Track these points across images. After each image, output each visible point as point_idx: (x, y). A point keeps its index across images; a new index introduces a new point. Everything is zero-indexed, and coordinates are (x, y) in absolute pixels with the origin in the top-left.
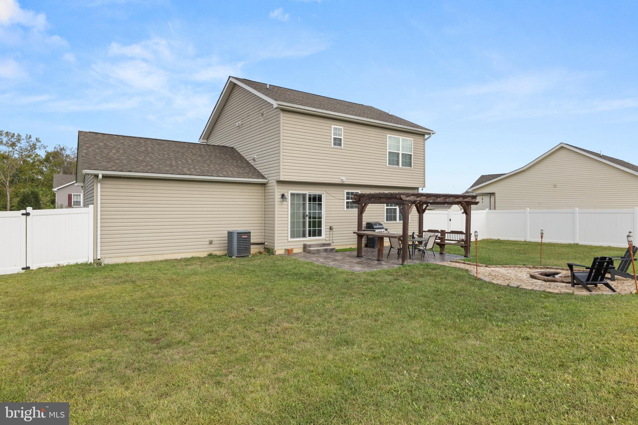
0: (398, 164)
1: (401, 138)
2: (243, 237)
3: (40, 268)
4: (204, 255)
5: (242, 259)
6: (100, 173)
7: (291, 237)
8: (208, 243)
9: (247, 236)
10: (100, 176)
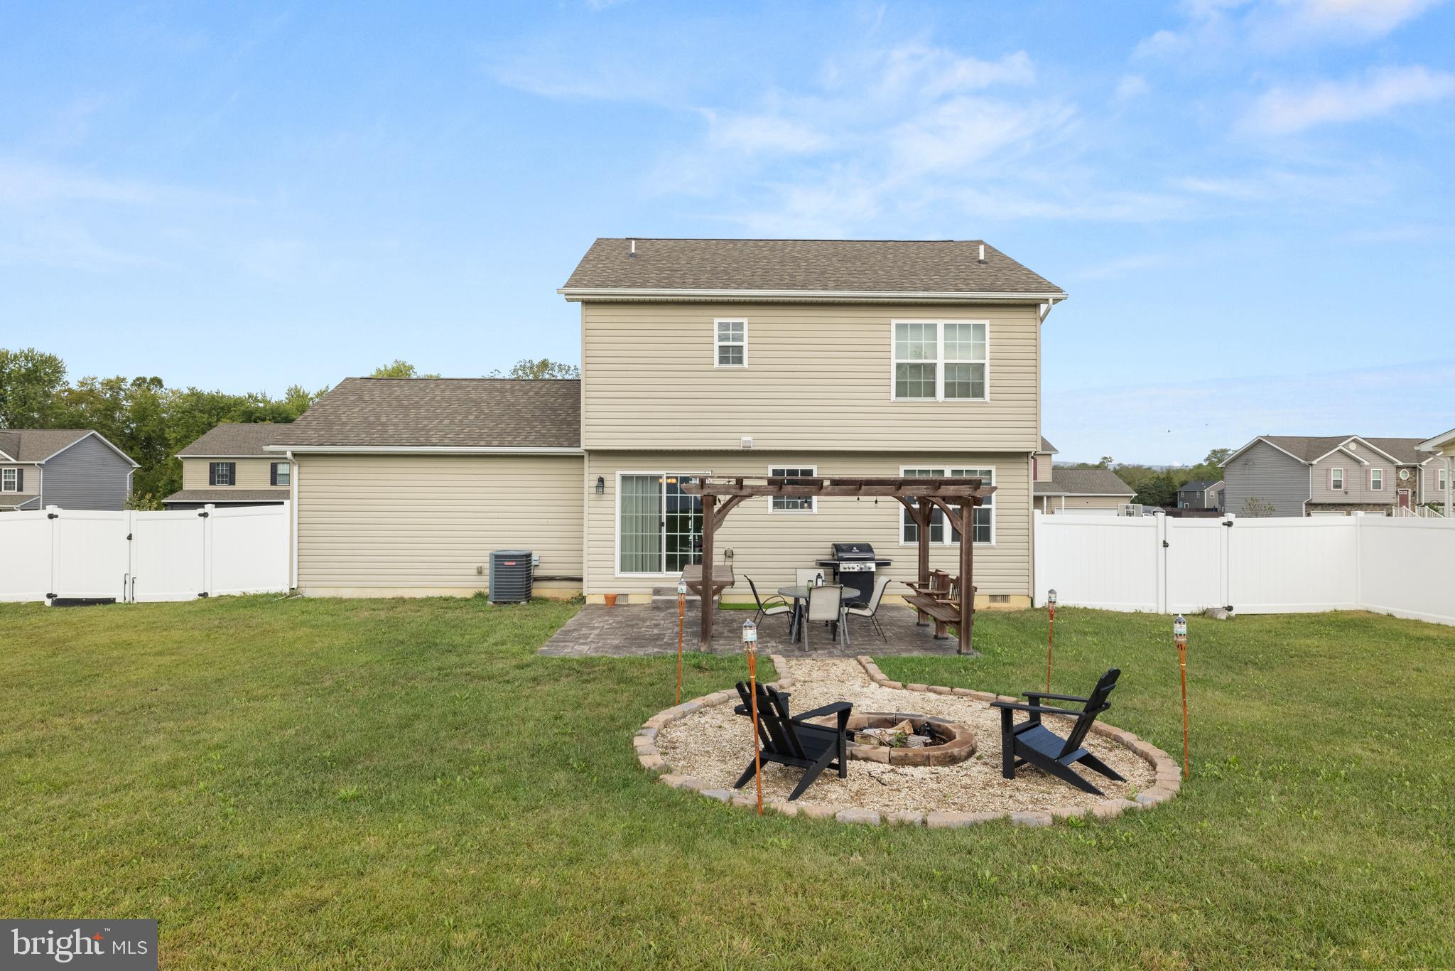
0: (933, 394)
1: (941, 324)
2: (506, 563)
3: (221, 596)
4: (469, 594)
5: (503, 607)
6: (289, 450)
7: (623, 569)
8: (475, 572)
9: (514, 563)
10: (289, 455)
